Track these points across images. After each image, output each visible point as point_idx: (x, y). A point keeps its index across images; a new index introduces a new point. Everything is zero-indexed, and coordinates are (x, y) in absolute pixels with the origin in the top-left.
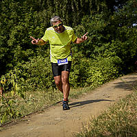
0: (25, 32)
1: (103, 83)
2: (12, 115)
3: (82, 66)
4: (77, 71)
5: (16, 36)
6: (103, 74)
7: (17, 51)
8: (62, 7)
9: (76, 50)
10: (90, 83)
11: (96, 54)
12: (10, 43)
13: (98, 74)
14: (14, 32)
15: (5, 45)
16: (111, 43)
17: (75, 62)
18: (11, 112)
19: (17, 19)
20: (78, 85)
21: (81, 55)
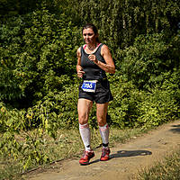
0: (61, 52)
1: (159, 124)
2: (38, 160)
3: (132, 100)
4: (125, 107)
5: (48, 57)
6: (159, 113)
7: (49, 77)
8: (109, 22)
9: (125, 79)
10: (142, 124)
11: (152, 85)
12: (40, 66)
13: (153, 112)
14: (46, 52)
15: (34, 69)
16: (173, 71)
17: (123, 95)
18: (38, 155)
19: (51, 35)
20: (126, 125)
21: (132, 86)
